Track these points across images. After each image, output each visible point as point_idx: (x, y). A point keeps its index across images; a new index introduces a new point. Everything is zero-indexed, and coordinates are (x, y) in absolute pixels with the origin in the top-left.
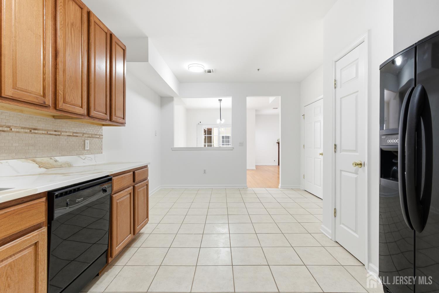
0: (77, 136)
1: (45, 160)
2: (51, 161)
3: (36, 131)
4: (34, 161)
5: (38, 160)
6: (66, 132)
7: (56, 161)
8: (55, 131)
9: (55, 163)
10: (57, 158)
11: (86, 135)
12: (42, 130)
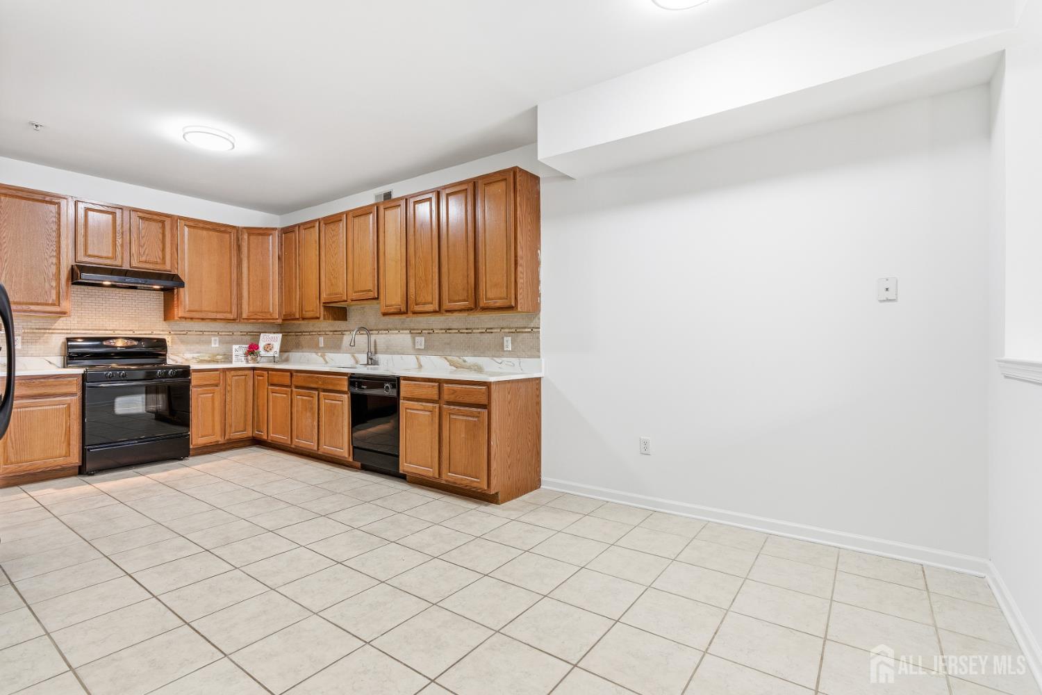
0: (492, 332)
1: (455, 359)
2: (461, 361)
3: (450, 331)
4: (446, 359)
5: (449, 358)
6: (478, 329)
7: (465, 361)
8: (467, 329)
9: (463, 363)
10: (466, 358)
11: (507, 330)
12: (455, 329)
